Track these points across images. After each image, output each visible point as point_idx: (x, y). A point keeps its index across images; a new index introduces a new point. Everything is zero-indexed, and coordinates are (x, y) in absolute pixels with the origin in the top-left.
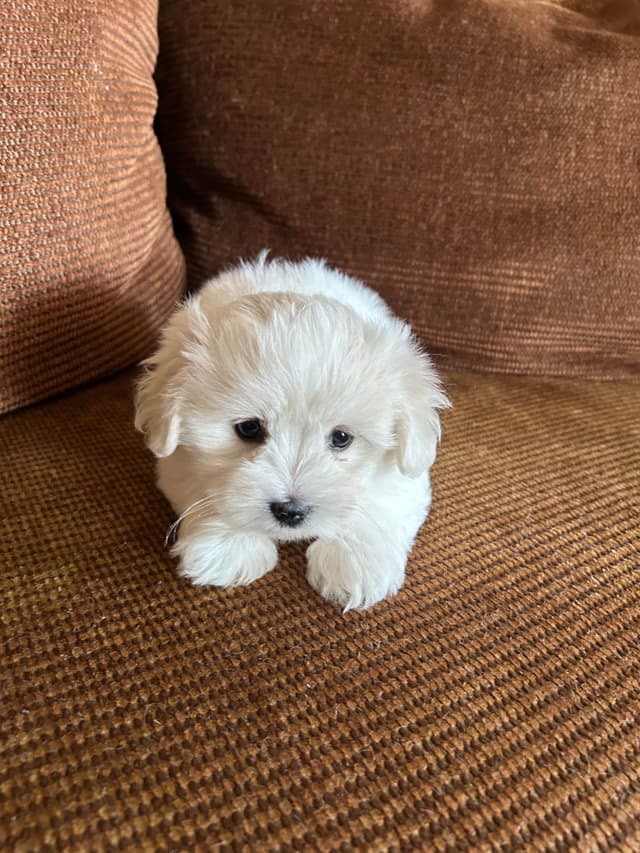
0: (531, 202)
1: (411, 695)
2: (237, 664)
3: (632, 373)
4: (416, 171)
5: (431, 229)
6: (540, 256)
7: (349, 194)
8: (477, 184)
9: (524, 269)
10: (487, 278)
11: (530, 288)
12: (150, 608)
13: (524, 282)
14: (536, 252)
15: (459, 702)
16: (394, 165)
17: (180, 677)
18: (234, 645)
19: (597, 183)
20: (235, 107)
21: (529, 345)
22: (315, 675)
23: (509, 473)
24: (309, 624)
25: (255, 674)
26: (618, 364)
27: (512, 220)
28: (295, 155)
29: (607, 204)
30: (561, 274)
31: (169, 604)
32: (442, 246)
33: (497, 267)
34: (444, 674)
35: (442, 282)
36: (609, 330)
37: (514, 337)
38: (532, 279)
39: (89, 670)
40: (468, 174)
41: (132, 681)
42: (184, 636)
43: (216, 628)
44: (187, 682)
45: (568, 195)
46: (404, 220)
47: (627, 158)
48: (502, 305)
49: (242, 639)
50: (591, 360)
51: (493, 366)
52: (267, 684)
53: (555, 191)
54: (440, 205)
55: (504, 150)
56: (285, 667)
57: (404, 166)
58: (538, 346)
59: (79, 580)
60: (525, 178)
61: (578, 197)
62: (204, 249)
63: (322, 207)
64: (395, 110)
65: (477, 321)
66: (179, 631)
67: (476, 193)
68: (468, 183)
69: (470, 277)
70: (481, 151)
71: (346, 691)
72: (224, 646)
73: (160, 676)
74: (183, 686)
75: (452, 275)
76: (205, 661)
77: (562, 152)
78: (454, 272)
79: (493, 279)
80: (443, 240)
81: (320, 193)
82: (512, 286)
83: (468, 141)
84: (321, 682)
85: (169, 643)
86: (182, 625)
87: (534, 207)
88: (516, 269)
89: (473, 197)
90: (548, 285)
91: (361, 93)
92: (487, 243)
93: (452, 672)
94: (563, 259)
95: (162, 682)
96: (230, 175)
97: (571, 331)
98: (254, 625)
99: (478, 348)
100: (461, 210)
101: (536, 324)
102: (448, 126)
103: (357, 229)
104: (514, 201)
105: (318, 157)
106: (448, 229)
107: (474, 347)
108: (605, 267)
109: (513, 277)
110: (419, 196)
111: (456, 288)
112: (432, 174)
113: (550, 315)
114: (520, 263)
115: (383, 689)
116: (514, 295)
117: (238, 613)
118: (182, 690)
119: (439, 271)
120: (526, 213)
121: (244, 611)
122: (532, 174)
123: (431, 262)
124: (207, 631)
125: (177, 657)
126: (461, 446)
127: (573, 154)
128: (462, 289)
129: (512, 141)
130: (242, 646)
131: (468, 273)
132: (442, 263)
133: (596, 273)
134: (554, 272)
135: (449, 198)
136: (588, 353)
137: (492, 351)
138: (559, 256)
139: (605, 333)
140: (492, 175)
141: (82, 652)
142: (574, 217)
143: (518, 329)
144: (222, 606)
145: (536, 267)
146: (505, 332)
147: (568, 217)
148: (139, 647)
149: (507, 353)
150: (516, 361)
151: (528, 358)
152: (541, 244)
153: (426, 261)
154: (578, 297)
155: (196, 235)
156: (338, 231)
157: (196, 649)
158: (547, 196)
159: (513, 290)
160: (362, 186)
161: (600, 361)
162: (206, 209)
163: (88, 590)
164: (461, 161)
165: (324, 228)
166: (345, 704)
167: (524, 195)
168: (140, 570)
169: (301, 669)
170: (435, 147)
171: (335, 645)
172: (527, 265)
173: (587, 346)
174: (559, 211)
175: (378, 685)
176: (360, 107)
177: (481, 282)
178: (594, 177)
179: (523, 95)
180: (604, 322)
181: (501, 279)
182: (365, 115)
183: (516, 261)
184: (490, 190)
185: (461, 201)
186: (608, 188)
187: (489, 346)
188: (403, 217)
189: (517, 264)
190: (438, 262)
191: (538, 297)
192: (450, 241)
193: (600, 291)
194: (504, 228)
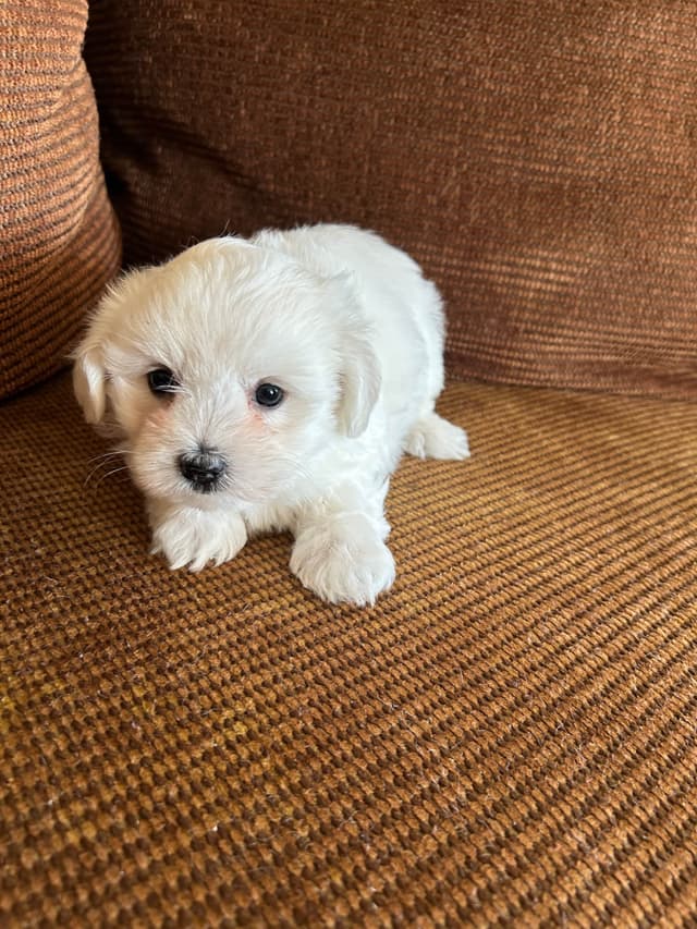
0: (564, 177)
1: (515, 891)
2: (268, 858)
3: (662, 386)
4: (424, 129)
5: (443, 204)
6: (573, 245)
7: (339, 153)
8: (501, 149)
9: (552, 259)
10: (509, 269)
11: (558, 283)
12: (130, 767)
13: (552, 276)
14: (568, 240)
15: (578, 896)
16: (397, 119)
17: (190, 889)
18: (261, 824)
19: (643, 156)
20: (189, 26)
21: (552, 353)
22: (381, 869)
23: (558, 526)
24: (358, 779)
25: (297, 872)
26: (647, 375)
27: (541, 197)
28: (269, 97)
29: (653, 183)
30: (596, 267)
31: (158, 757)
32: (456, 225)
33: (521, 255)
34: (550, 850)
35: (453, 272)
36: (645, 337)
37: (536, 342)
38: (561, 273)
39: (50, 890)
40: (489, 136)
41: (118, 904)
42: (186, 813)
43: (231, 797)
44: (201, 898)
45: (609, 170)
46: (410, 191)
47: (678, 127)
48: (524, 303)
49: (269, 811)
50: (618, 371)
51: (507, 377)
52: (316, 889)
53: (594, 163)
54: (454, 174)
55: (536, 106)
56: (336, 856)
57: (409, 121)
58: (561, 353)
59: (19, 724)
60: (558, 146)
61: (619, 172)
62: (146, 215)
63: (304, 168)
64: (401, 46)
65: (493, 321)
66: (178, 805)
67: (498, 161)
68: (489, 148)
69: (488, 266)
70: (506, 108)
71: (426, 892)
72: (246, 827)
73: (159, 891)
74: (195, 905)
75: (466, 264)
76: (222, 855)
77: (604, 115)
78: (470, 259)
79: (515, 270)
80: (456, 218)
81: (302, 150)
82: (537, 279)
83: (491, 92)
84: (391, 880)
85: (165, 829)
86: (181, 794)
87: (568, 182)
88: (543, 259)
89: (494, 166)
90: (579, 281)
91: (357, 19)
92: (510, 226)
93: (559, 846)
94: (599, 249)
95: (164, 902)
96: (180, 118)
97: (603, 336)
98: (283, 786)
99: (492, 355)
100: (479, 182)
101: (563, 327)
102: (466, 71)
103: (349, 199)
104: (543, 174)
105: (300, 102)
106: (463, 204)
107: (487, 353)
108: (647, 261)
109: (540, 269)
110: (427, 161)
111: (470, 280)
112: (445, 133)
113: (580, 318)
114: (549, 252)
115: (476, 884)
116: (539, 291)
117: (257, 766)
118: (196, 913)
119: (450, 257)
120: (558, 189)
121: (266, 762)
122: (568, 141)
123: (442, 246)
124: (218, 802)
125: (181, 853)
126: (493, 487)
127: (617, 118)
128: (477, 281)
129: (545, 96)
130: (271, 823)
131: (486, 262)
132: (455, 248)
133: (636, 268)
134: (588, 265)
135: (465, 166)
136: (617, 362)
137: (508, 358)
138: (595, 245)
139: (640, 341)
140: (519, 139)
141: (35, 857)
142: (615, 198)
143: (541, 333)
144: (233, 757)
145: (567, 258)
146: (526, 336)
147: (607, 198)
148: (122, 840)
149: (526, 361)
150: (535, 371)
151: (550, 368)
152: (575, 230)
153: (434, 244)
154: (613, 297)
155: (135, 195)
156: (325, 199)
157: (206, 836)
158: (583, 169)
159: (538, 285)
160: (356, 144)
161: (628, 372)
162: (147, 162)
163: (35, 742)
164: (481, 119)
165: (306, 196)
166: (430, 914)
167: (558, 166)
168: (107, 701)
169: (360, 859)
170: (450, 98)
171: (399, 813)
172: (556, 255)
173: (616, 355)
174: (597, 189)
175: (468, 877)
176: (355, 38)
177: (500, 273)
178: (640, 150)
179: (560, 38)
180: (640, 327)
181: (525, 272)
182: (361, 49)
183: (544, 250)
184: (514, 158)
185: (479, 170)
186: (654, 164)
187: (505, 353)
188: (408, 187)
189: (546, 254)
190: (449, 246)
191: (567, 295)
192: (465, 220)
193: (639, 290)
194: (531, 207)
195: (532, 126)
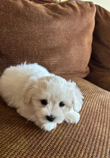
0: (52, 46)
4: (29, 41)
5: (35, 52)
8: (42, 43)
13: (54, 61)
14: (55, 56)
27: (49, 50)
31: (49, 135)
32: (38, 56)
33: (49, 59)
36: (68, 68)
39: (49, 151)
40: (40, 41)
41: (58, 148)
42: (57, 138)
45: (58, 45)
46: (30, 51)
48: (51, 66)
53: (56, 44)
55: (46, 36)
57: (27, 39)
64: (23, 28)
68: (40, 43)
70: (41, 37)
71: (86, 134)
78: (42, 61)
83: (38, 34)
88: (52, 59)
89: (42, 46)
90: (58, 62)
91: (14, 23)
92: (46, 55)
94: (60, 57)
97: (62, 69)
100: (40, 48)
101: (57, 69)
102: (34, 31)
104: (49, 46)
105: (7, 37)
106: (39, 52)
109: (52, 61)
110: (31, 46)
112: (33, 41)
113: (59, 67)
116: (52, 64)
119: (38, 61)
120: (52, 48)
122: (51, 41)
123: (37, 59)
127: (57, 37)
128: (43, 64)
129: (47, 34)
131: (44, 61)
132: (39, 59)
134: (59, 59)
135: (37, 46)
136: (65, 73)
140: (44, 41)
142: (60, 49)
145: (56, 58)
152: (55, 54)
156: (15, 54)
158: (54, 45)
160: (19, 44)
163: (32, 139)
164: (38, 38)
166: (88, 136)
168: (36, 132)
169: (78, 135)
170: (32, 36)
171: (78, 129)
172: (54, 58)
174: (57, 48)
175: (89, 132)
176: (15, 26)
177: (47, 62)
179: (47, 26)
181: (50, 61)
182: (16, 28)
184: (44, 44)
185: (39, 46)
191: (57, 64)
192: (39, 54)
193: (66, 62)
194: (49, 52)
195: (46, 39)
